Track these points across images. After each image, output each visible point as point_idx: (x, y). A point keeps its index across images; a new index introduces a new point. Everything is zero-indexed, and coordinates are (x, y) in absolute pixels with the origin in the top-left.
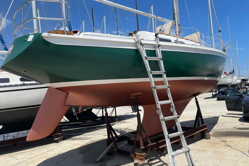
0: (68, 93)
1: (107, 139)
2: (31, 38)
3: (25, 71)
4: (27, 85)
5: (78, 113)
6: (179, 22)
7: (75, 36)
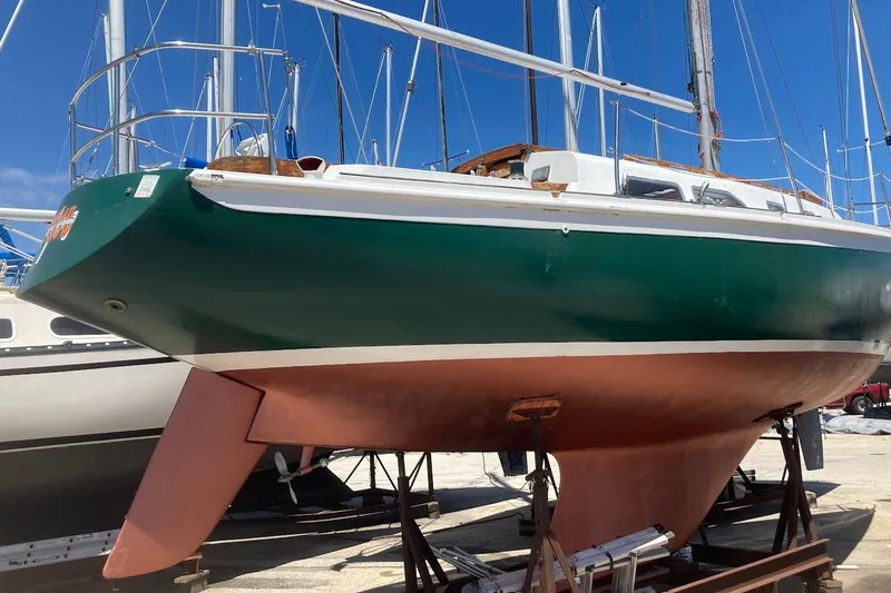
0: (263, 393)
1: (402, 583)
2: (147, 187)
3: (115, 307)
4: (82, 348)
5: (295, 474)
6: (713, 106)
7: (309, 179)
